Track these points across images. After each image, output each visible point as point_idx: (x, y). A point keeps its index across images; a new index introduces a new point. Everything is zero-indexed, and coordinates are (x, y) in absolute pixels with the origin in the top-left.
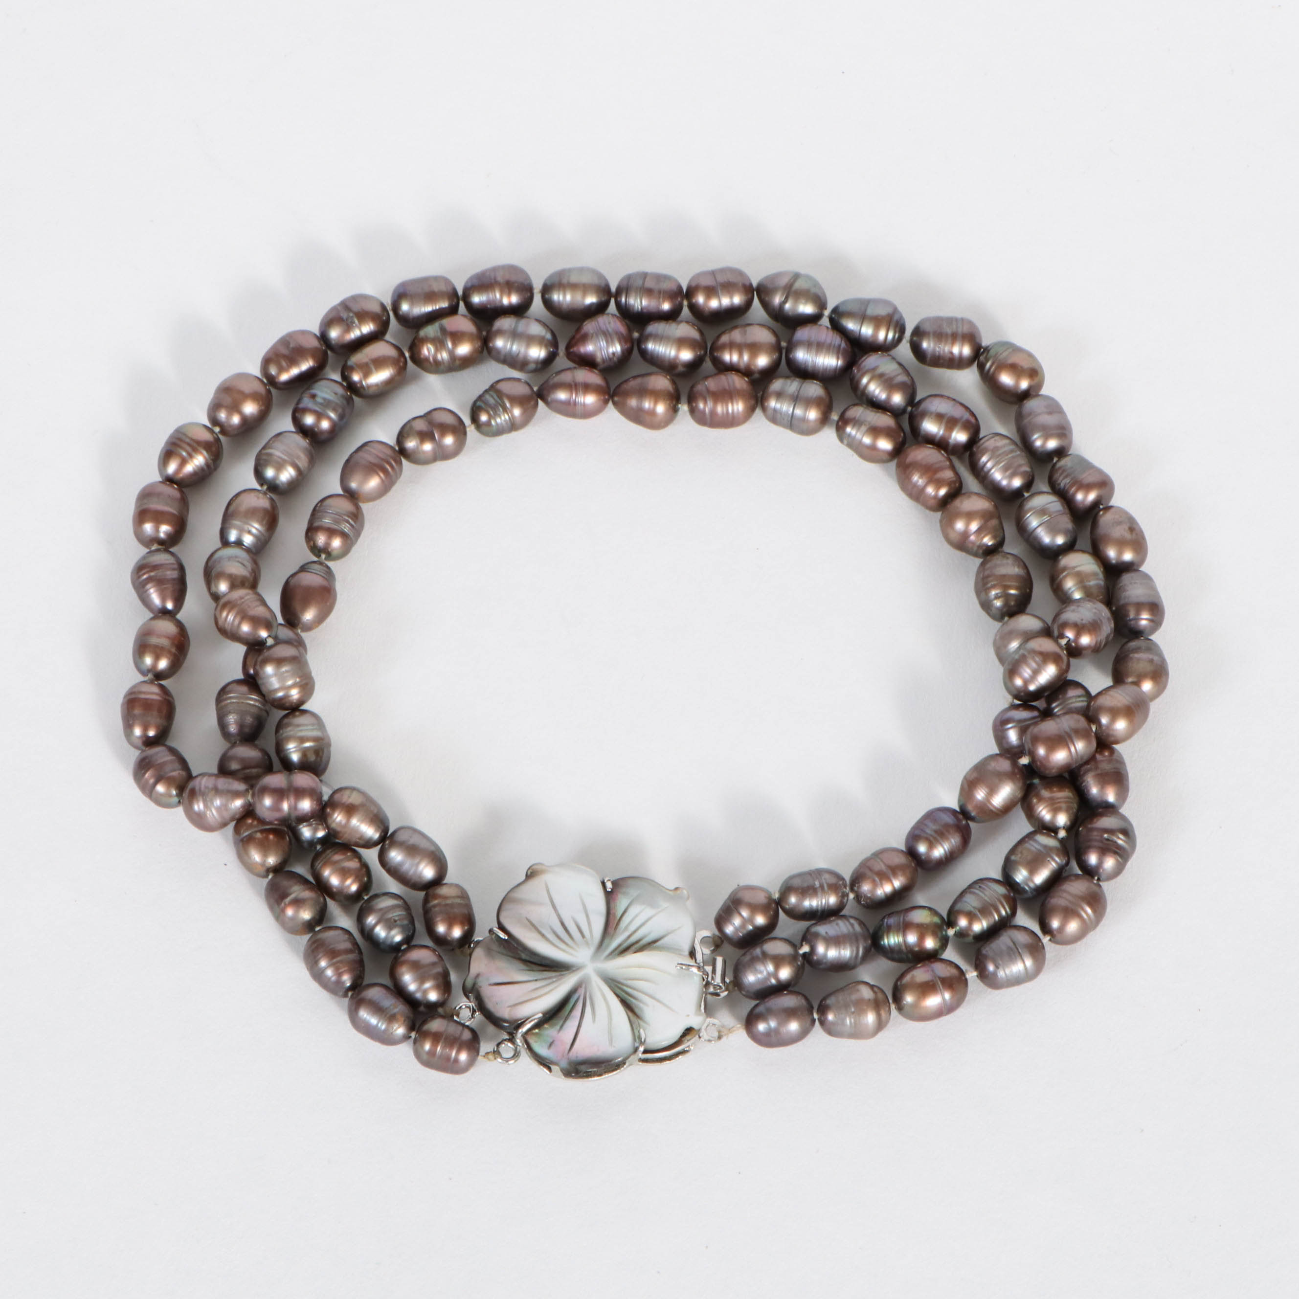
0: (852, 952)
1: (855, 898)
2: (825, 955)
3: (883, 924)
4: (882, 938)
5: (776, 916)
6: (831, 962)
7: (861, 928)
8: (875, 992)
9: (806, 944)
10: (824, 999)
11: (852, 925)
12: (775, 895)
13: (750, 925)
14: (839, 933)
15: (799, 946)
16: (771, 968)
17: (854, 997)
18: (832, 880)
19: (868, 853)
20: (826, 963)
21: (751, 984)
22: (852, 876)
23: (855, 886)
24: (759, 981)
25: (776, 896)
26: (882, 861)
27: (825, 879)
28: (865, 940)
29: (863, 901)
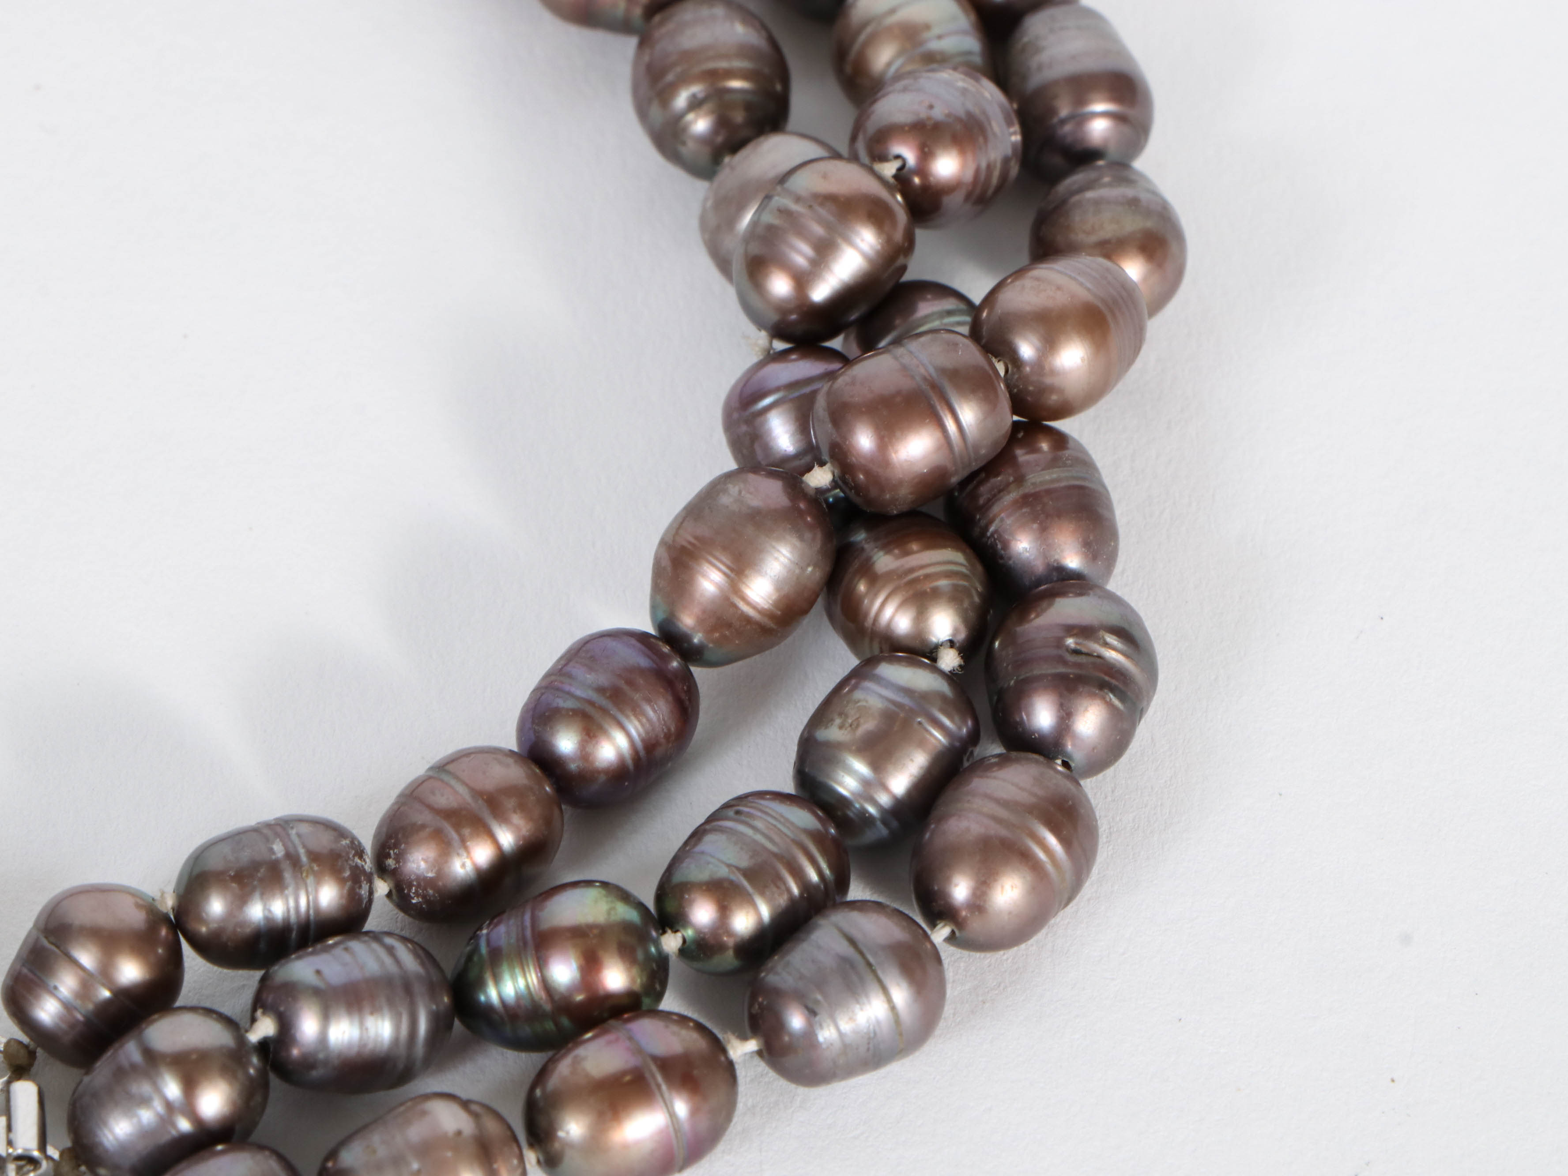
0: (397, 1027)
1: (395, 897)
2: (323, 1038)
3: (476, 950)
4: (480, 984)
5: (175, 959)
6: (339, 1055)
7: (422, 964)
8: (475, 1116)
9: (264, 1013)
10: (333, 1154)
11: (390, 950)
12: (166, 904)
13: (104, 985)
14: (356, 974)
15: (244, 1023)
16: (172, 1089)
17: (416, 1132)
18: (323, 841)
19: (418, 769)
20: (326, 1063)
21: (124, 1147)
22: (377, 835)
23: (388, 856)
24: (144, 1133)
25: (168, 903)
26: (457, 778)
27: (299, 835)
28: (432, 990)
29: (417, 894)
